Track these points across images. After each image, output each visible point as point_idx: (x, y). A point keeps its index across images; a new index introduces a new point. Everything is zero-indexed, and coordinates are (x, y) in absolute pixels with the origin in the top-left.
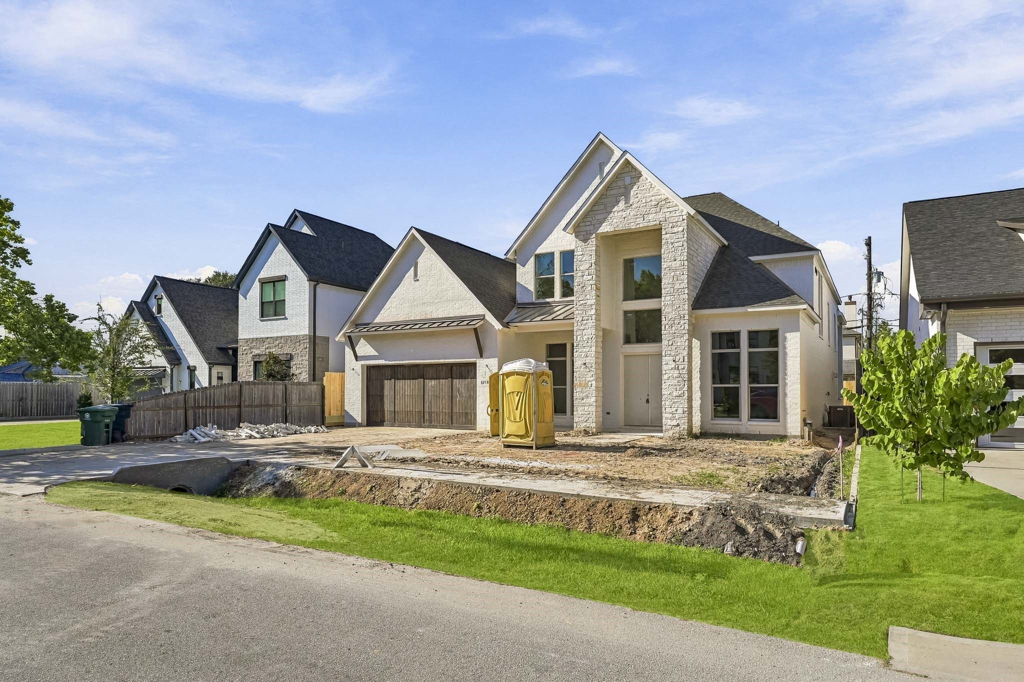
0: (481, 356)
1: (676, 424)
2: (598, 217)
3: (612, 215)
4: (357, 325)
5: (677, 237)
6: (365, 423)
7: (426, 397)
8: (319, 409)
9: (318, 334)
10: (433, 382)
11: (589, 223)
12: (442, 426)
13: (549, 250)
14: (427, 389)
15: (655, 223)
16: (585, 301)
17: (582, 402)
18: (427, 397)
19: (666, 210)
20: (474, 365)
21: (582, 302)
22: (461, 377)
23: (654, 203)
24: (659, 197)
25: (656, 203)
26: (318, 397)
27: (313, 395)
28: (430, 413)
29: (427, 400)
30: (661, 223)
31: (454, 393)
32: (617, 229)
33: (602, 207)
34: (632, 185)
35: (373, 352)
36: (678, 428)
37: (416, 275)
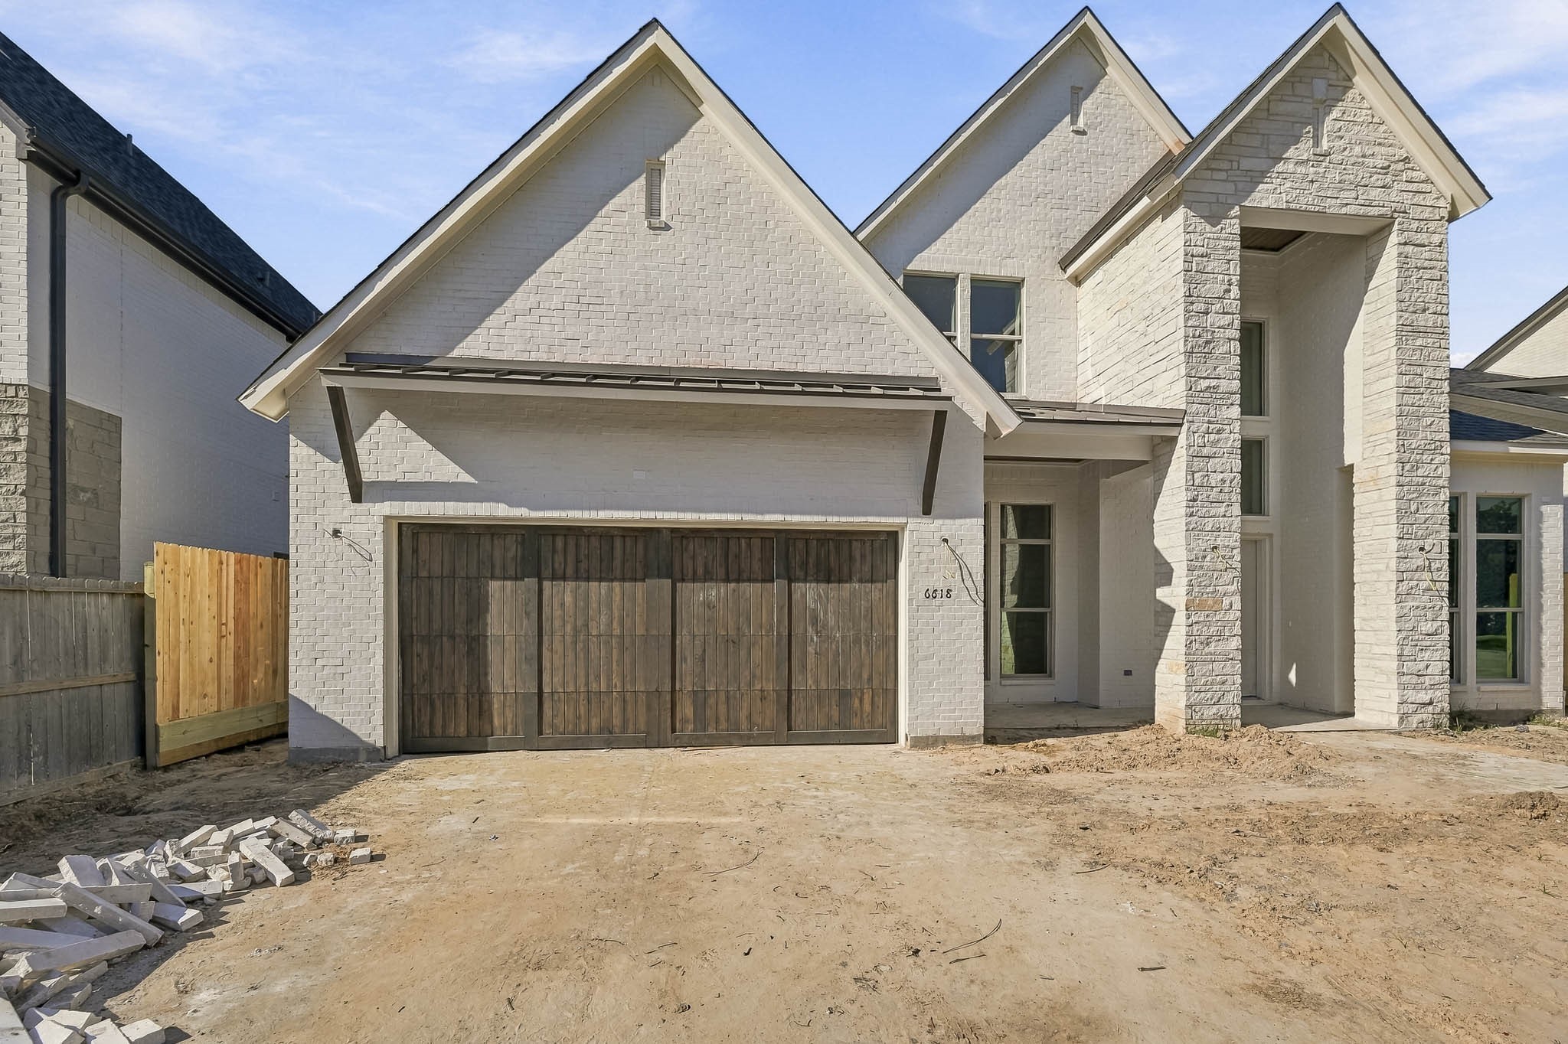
0: (927, 511)
1: (1427, 699)
2: (1246, 164)
3: (1280, 167)
4: (351, 358)
5: (1427, 255)
6: (393, 749)
7: (683, 639)
8: (119, 699)
9: (74, 392)
10: (714, 592)
11: (1223, 175)
12: (749, 737)
13: (947, 268)
14: (683, 615)
15: (1383, 211)
16: (1214, 383)
17: (1207, 650)
18: (687, 639)
19: (1404, 186)
20: (891, 540)
21: (1204, 383)
22: (827, 575)
23: (1380, 162)
24: (1391, 150)
25: (1387, 163)
26: (119, 648)
27: (93, 635)
28: (700, 698)
29: (688, 654)
30: (1396, 215)
31: (797, 631)
32: (1293, 206)
33: (1256, 141)
34: (1329, 104)
35: (449, 471)
36: (1430, 708)
37: (652, 210)
